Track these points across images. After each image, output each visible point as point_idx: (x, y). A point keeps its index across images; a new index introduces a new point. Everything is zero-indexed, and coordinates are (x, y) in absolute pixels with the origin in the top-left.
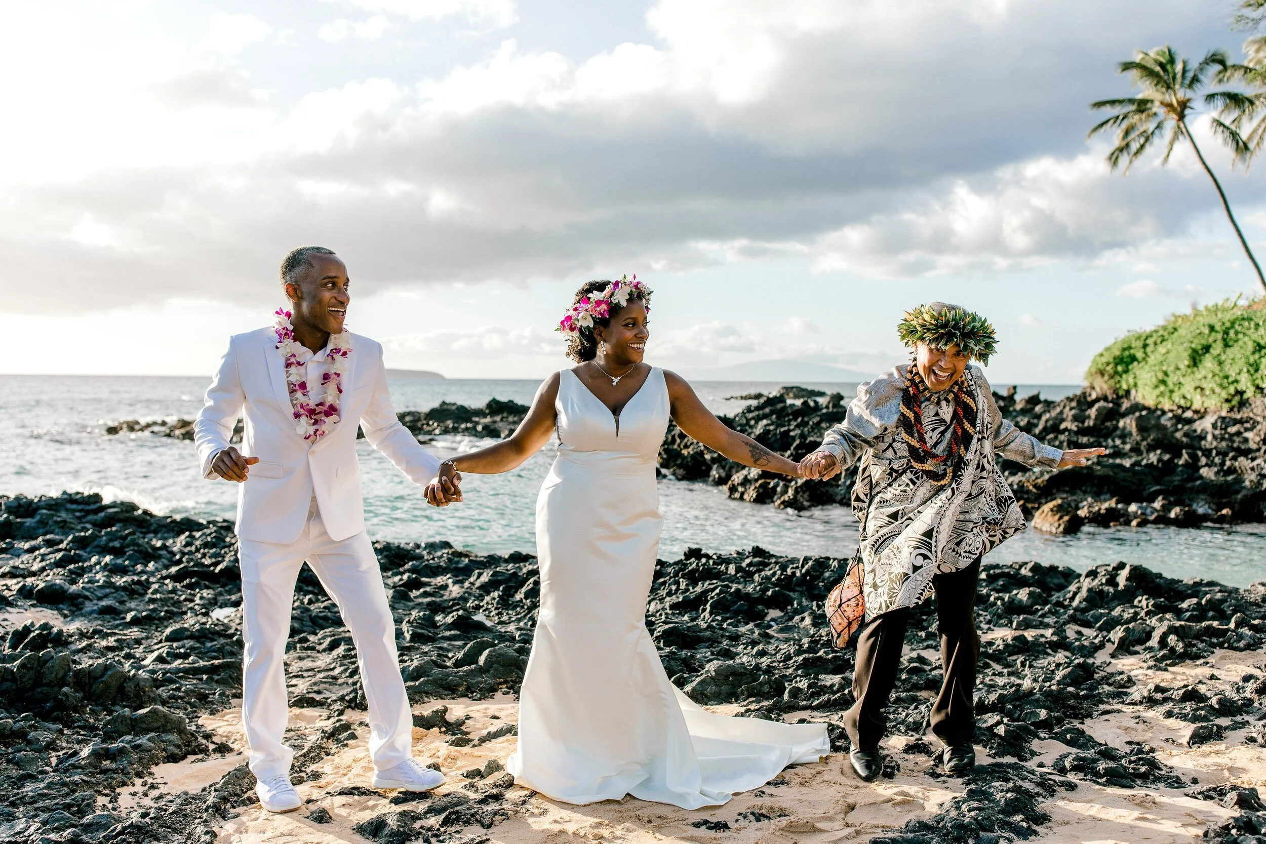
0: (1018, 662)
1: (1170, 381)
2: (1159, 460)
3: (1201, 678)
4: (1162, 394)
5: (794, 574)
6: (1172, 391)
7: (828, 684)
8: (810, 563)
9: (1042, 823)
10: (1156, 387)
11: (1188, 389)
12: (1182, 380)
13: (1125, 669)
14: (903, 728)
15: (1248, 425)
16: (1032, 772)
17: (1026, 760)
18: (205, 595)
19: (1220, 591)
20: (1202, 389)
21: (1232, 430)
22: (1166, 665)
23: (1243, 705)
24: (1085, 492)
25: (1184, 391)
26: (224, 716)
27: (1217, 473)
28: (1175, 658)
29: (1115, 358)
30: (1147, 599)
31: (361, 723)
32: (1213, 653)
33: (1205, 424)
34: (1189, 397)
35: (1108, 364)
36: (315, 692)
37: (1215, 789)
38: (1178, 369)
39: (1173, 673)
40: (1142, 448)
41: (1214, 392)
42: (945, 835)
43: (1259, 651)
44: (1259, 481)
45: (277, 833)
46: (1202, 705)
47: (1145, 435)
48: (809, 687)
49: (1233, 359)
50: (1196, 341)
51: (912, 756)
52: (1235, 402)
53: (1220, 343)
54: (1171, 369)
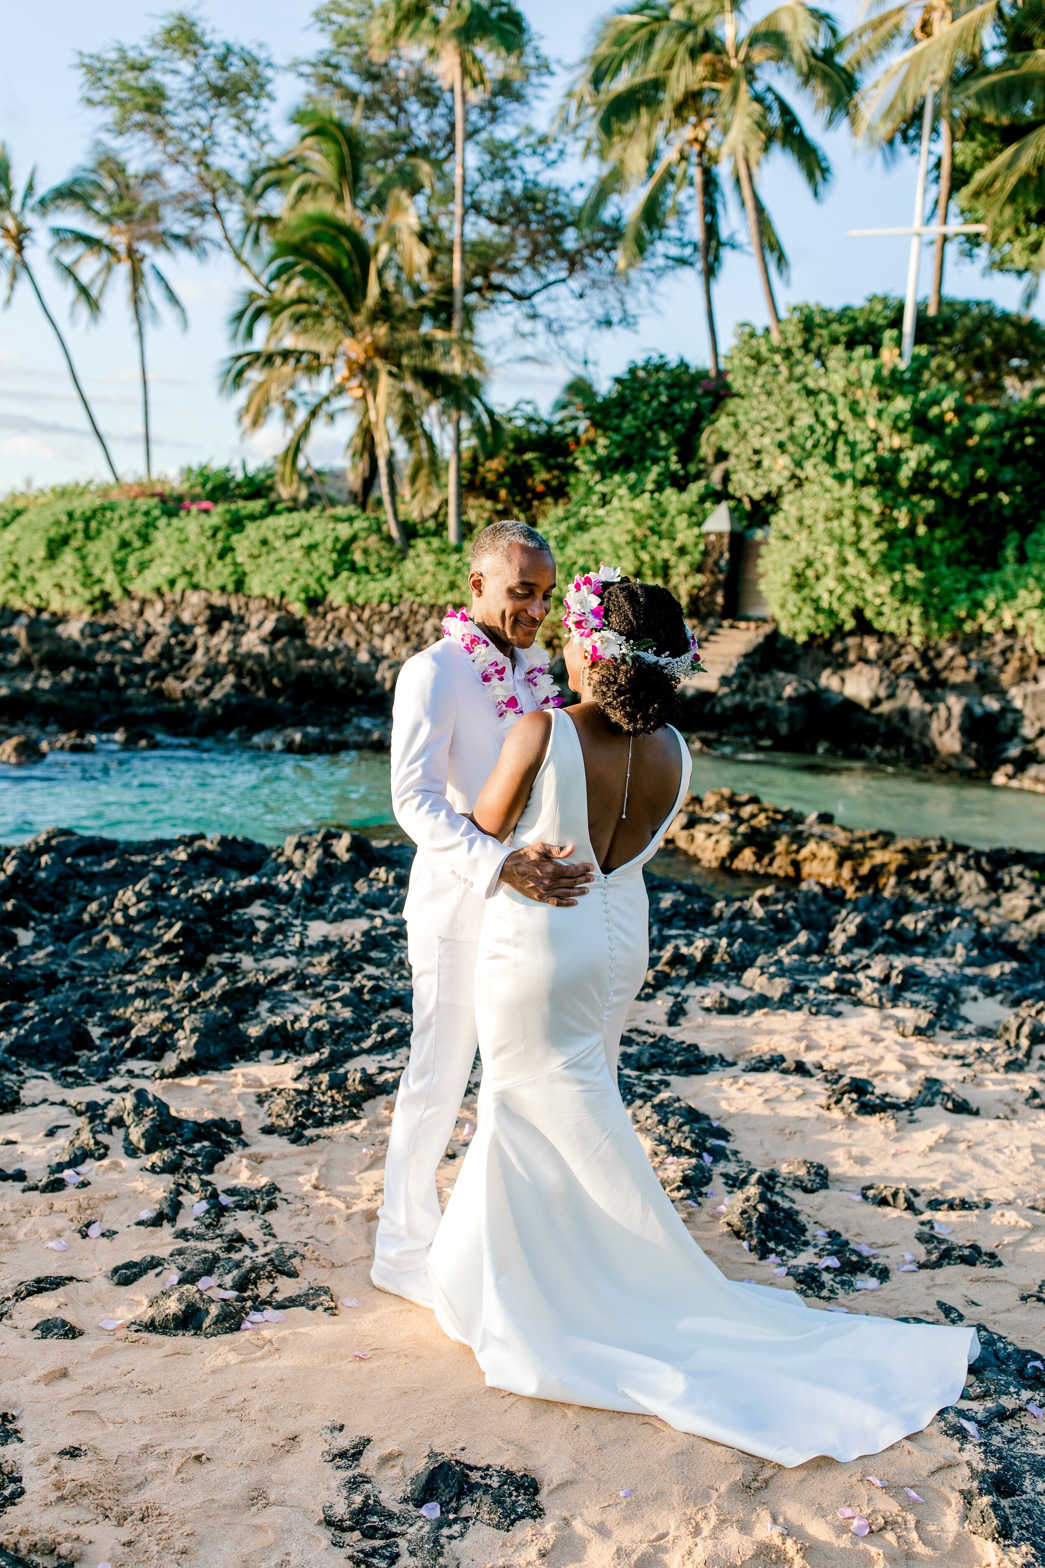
1: (23, 574)
4: (12, 590)
6: (24, 588)
10: (4, 581)
11: (44, 586)
12: (37, 575)
15: (119, 633)
20: (61, 588)
21: (106, 637)
24: (28, 723)
25: (39, 588)
34: (44, 595)
38: (31, 561)
41: (74, 592)
49: (97, 554)
50: (53, 530)
52: (98, 605)
53: (80, 535)
54: (22, 562)
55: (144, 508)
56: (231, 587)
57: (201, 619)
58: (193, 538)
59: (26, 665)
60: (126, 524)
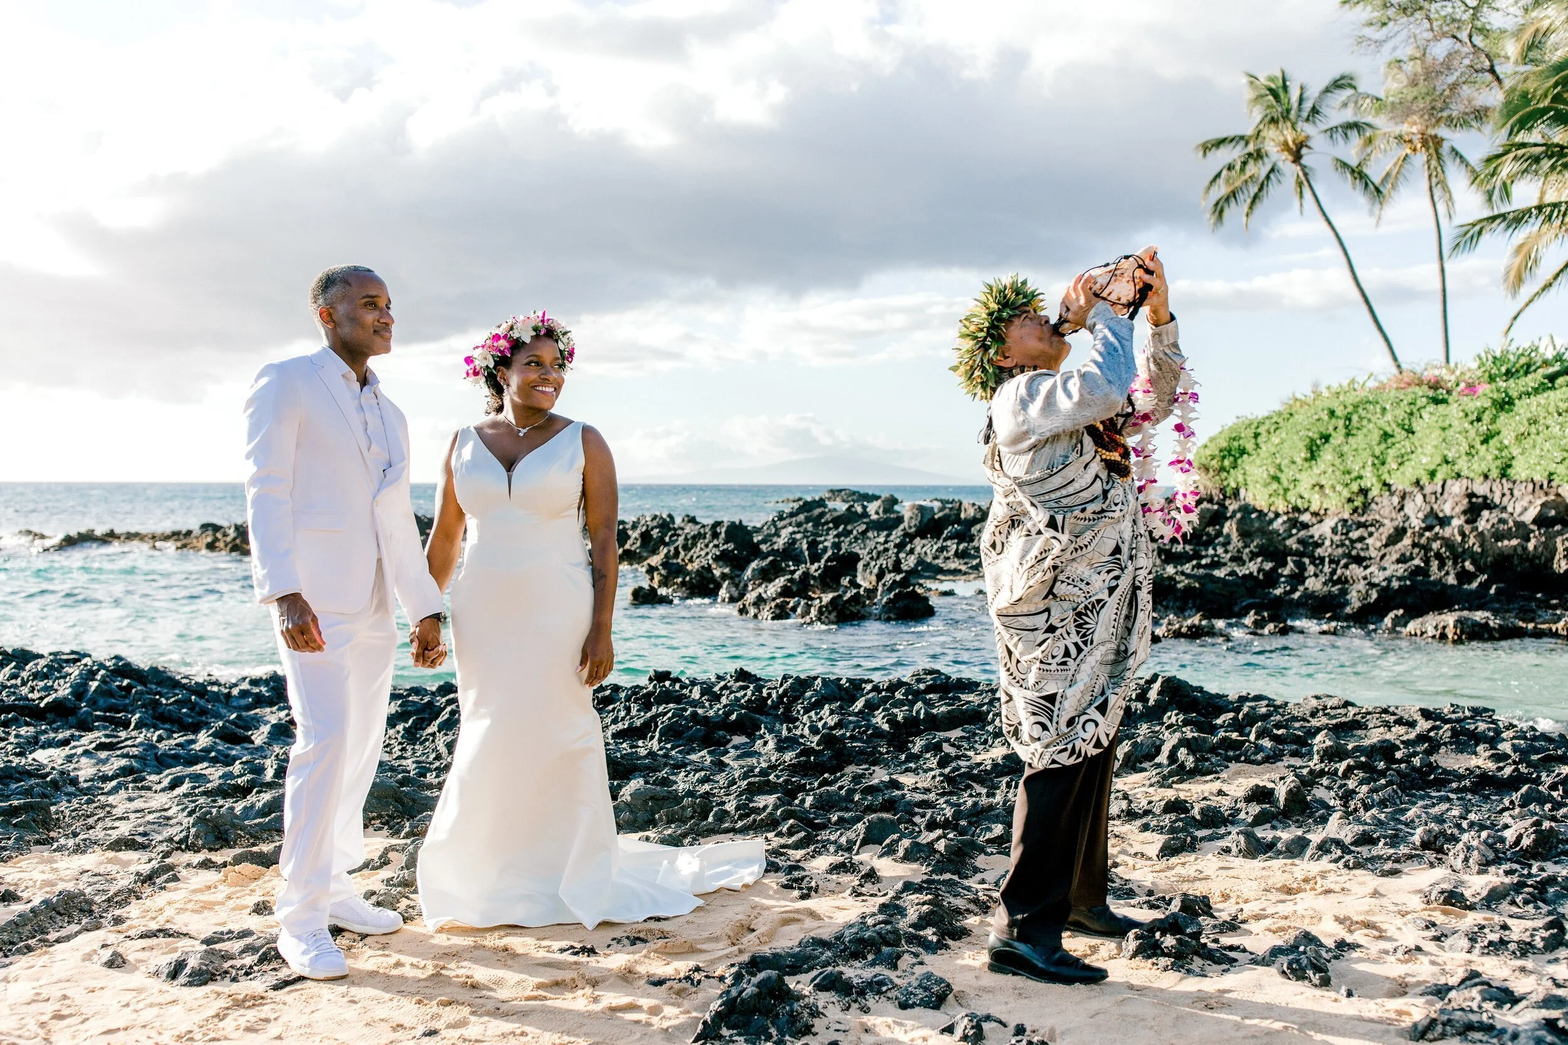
0: (1004, 783)
2: (1260, 570)
3: (1206, 794)
4: (1275, 493)
5: (770, 695)
6: (1286, 490)
7: (761, 805)
8: (790, 681)
9: (960, 938)
10: (1269, 484)
11: (1304, 487)
12: (1298, 476)
13: (1126, 788)
14: (832, 849)
15: (1373, 529)
16: (968, 889)
17: (967, 877)
18: (22, 733)
19: (1267, 706)
20: (1322, 487)
21: (1354, 535)
22: (1173, 782)
23: (1230, 815)
25: (1300, 489)
26: (18, 862)
27: (1325, 584)
28: (1184, 774)
29: (1221, 451)
30: (1176, 715)
31: (188, 865)
32: (1227, 767)
33: (1324, 530)
34: (1306, 496)
35: (1213, 458)
36: (140, 834)
37: (1164, 898)
38: (1293, 462)
39: (1178, 790)
40: (1245, 557)
41: (1334, 490)
42: (842, 951)
43: (1279, 764)
44: (1367, 592)
45: (54, 979)
46: (1183, 816)
47: (1248, 540)
48: (738, 808)
49: (1356, 450)
50: (1315, 429)
51: (834, 877)
52: (1359, 502)
53: (1342, 431)
54: (1285, 462)
55: (1409, 399)
56: (1494, 473)
57: (1458, 509)
58: (1455, 423)
59: (1237, 559)
60: (1389, 417)
